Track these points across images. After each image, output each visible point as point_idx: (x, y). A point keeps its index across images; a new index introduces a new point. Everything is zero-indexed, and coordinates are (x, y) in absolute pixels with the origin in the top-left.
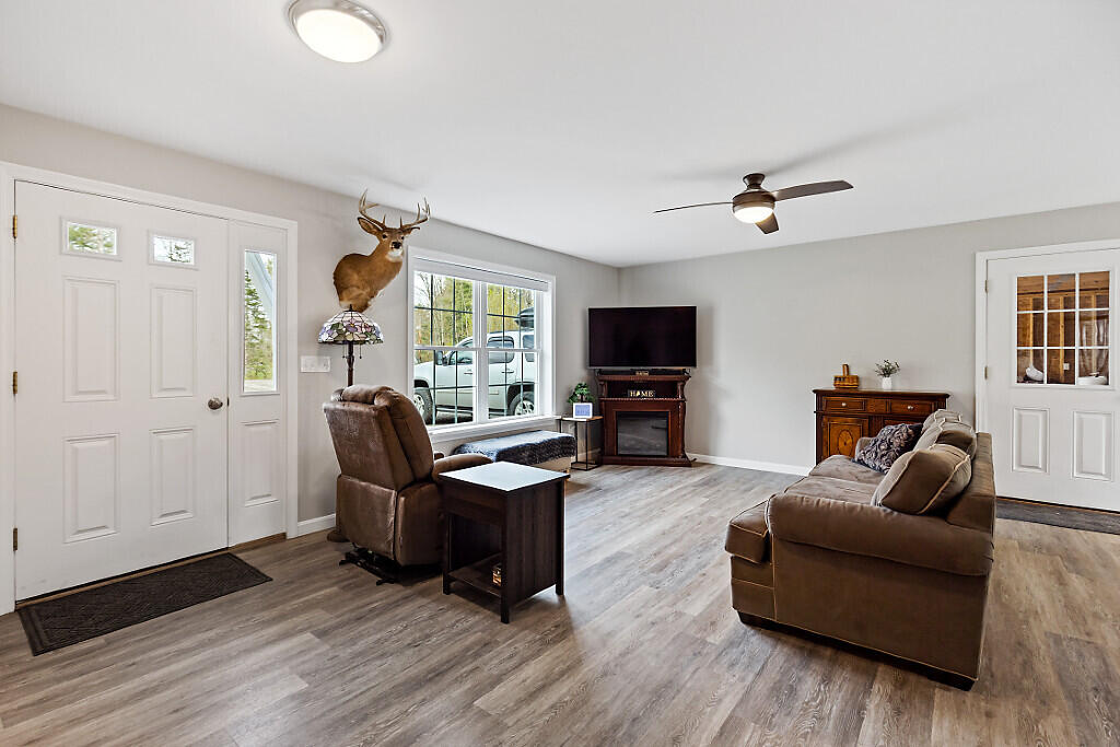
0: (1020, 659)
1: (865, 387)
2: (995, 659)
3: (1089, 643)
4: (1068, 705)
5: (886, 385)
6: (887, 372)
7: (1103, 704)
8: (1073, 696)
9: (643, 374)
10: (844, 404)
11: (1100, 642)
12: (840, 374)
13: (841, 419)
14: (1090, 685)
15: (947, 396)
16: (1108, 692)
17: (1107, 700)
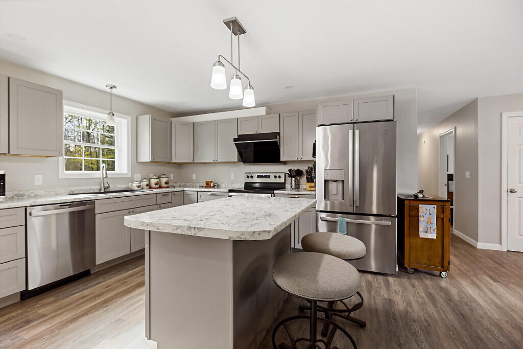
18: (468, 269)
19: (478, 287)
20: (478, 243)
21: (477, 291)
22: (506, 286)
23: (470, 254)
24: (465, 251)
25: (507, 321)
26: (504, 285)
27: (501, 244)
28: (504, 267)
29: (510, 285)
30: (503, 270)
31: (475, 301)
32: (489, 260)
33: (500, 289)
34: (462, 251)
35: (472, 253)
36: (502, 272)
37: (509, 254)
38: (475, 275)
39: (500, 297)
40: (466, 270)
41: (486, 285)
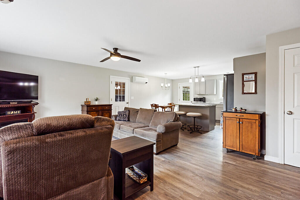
1: (92, 104)
5: (97, 103)
6: (97, 100)
9: (14, 103)
10: (94, 108)
12: (86, 101)
13: (93, 112)
15: (112, 105)
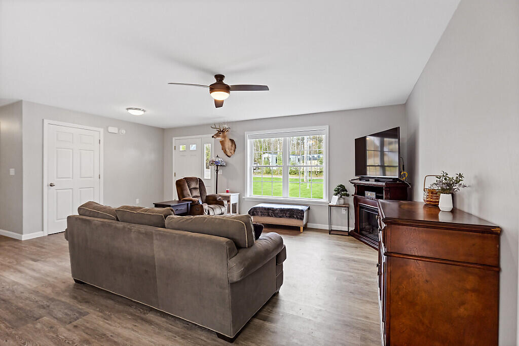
0: (79, 297)
2: (84, 293)
3: (71, 322)
4: (51, 297)
7: (42, 304)
8: (52, 300)
11: (68, 326)
14: (52, 306)
16: (44, 308)
17: (42, 306)
18: (11, 260)
19: (20, 272)
20: (23, 236)
21: (19, 275)
22: (45, 261)
23: (15, 247)
24: (9, 246)
25: (43, 285)
26: (43, 261)
27: (43, 230)
28: (44, 248)
29: (48, 259)
30: (44, 250)
31: (17, 283)
32: (32, 247)
33: (39, 265)
34: (6, 247)
35: (16, 246)
36: (42, 252)
37: (50, 237)
38: (18, 263)
39: (38, 271)
40: (9, 262)
41: (27, 268)
